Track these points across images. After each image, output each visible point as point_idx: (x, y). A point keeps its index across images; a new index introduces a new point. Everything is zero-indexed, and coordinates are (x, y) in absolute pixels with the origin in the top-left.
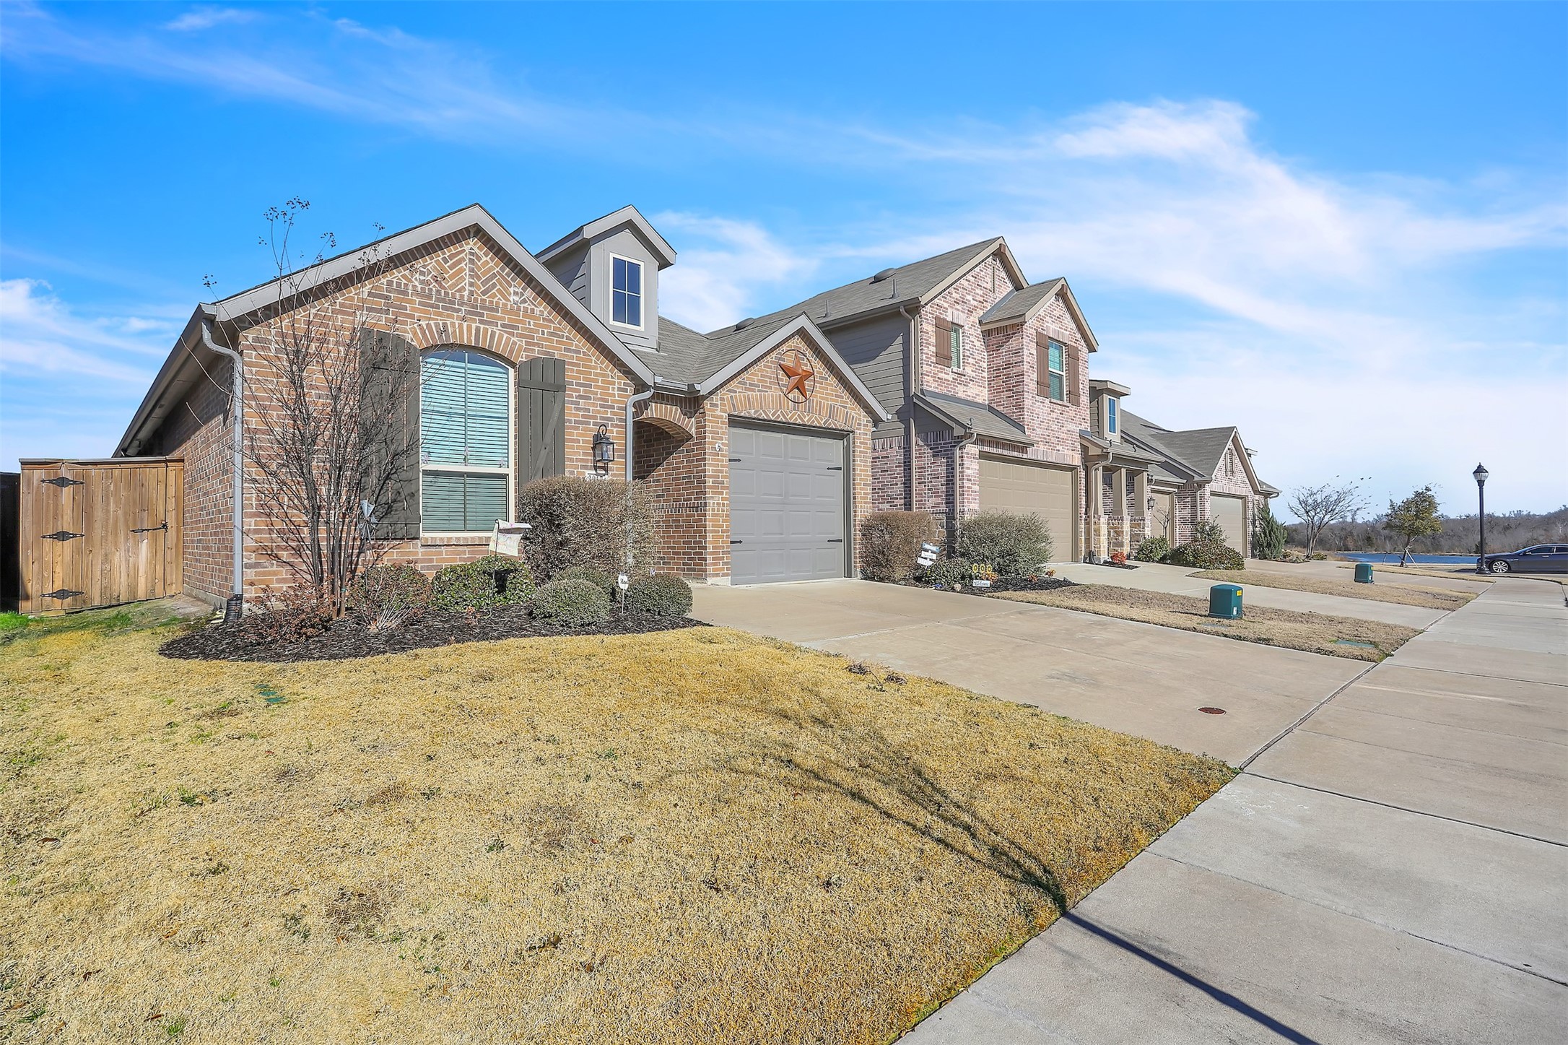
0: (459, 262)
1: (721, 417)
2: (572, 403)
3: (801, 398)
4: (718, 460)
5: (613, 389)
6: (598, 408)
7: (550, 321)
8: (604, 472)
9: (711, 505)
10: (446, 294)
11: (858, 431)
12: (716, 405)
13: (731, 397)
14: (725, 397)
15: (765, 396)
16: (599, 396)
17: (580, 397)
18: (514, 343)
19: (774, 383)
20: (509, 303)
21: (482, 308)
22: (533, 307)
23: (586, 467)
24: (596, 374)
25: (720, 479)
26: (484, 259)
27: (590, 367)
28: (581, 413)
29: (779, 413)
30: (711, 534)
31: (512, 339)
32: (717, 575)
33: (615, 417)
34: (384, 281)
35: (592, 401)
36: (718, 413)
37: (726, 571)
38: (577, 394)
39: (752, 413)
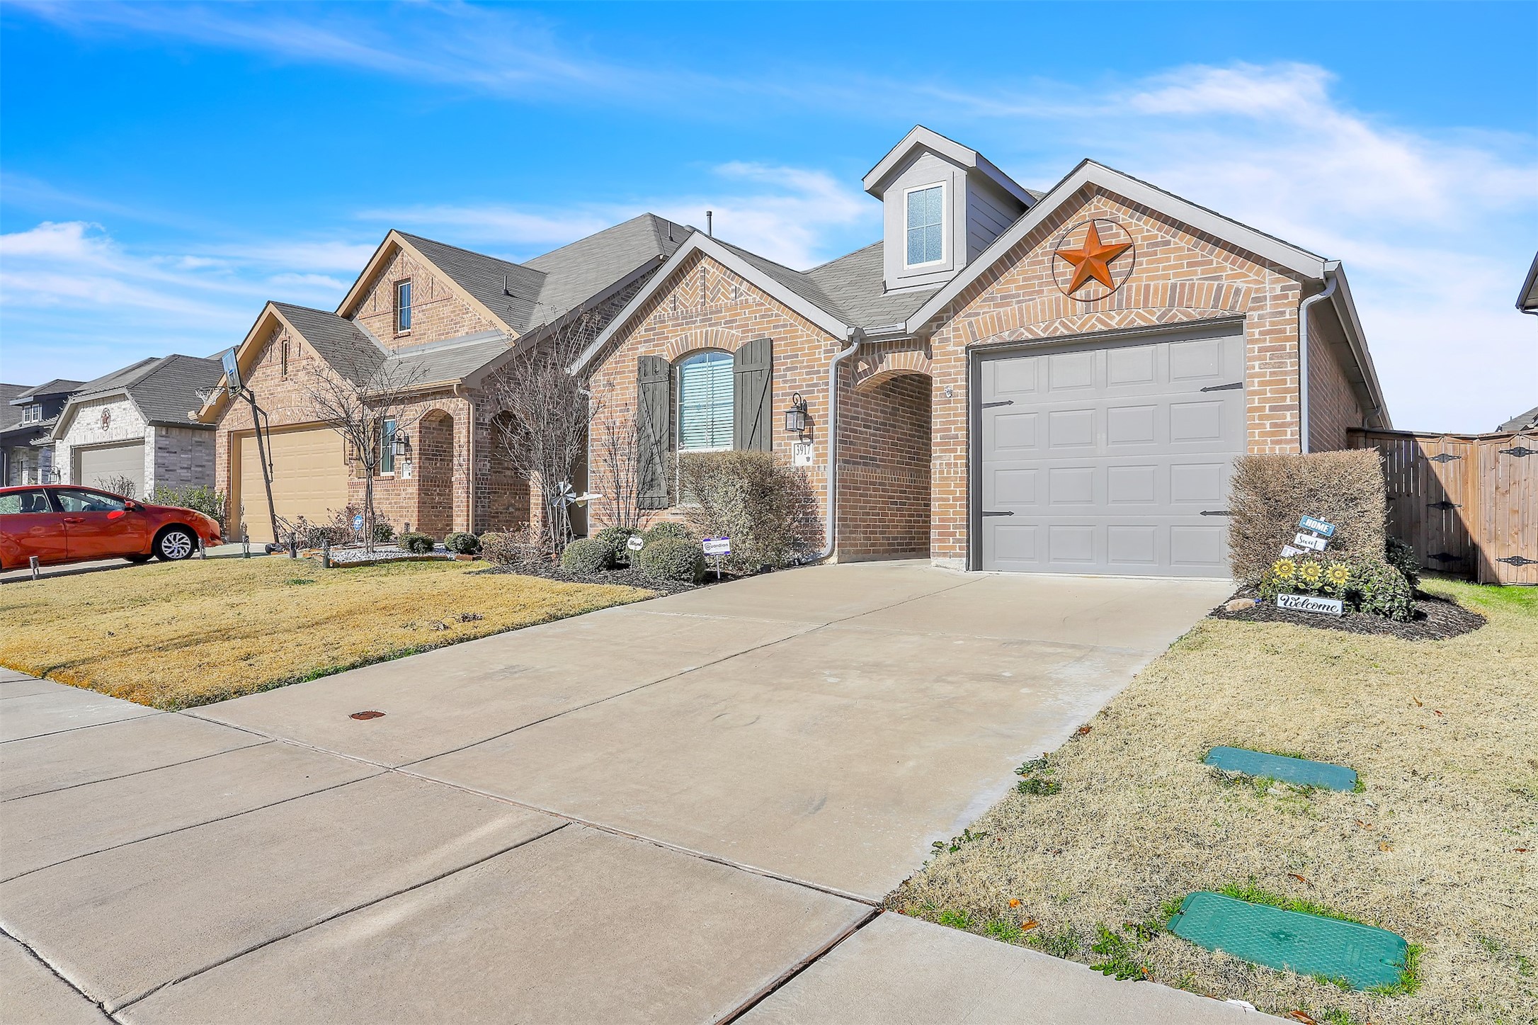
0: (696, 282)
1: (955, 352)
2: (780, 377)
3: (1103, 290)
4: (950, 409)
5: (820, 352)
6: (804, 376)
7: (762, 304)
8: (809, 440)
9: (938, 467)
10: (687, 311)
11: (1255, 314)
12: (948, 339)
13: (970, 324)
14: (960, 326)
15: (1028, 308)
16: (805, 364)
17: (788, 369)
18: (733, 335)
19: (1048, 283)
20: (729, 301)
21: (711, 313)
22: (748, 297)
23: (792, 438)
24: (802, 343)
25: (953, 432)
26: (712, 270)
27: (797, 337)
28: (787, 385)
29: (1057, 324)
30: (937, 503)
31: (732, 332)
32: (945, 555)
33: (821, 382)
34: (652, 317)
35: (798, 371)
36: (951, 348)
37: (958, 551)
38: (784, 367)
39: (1006, 336)
